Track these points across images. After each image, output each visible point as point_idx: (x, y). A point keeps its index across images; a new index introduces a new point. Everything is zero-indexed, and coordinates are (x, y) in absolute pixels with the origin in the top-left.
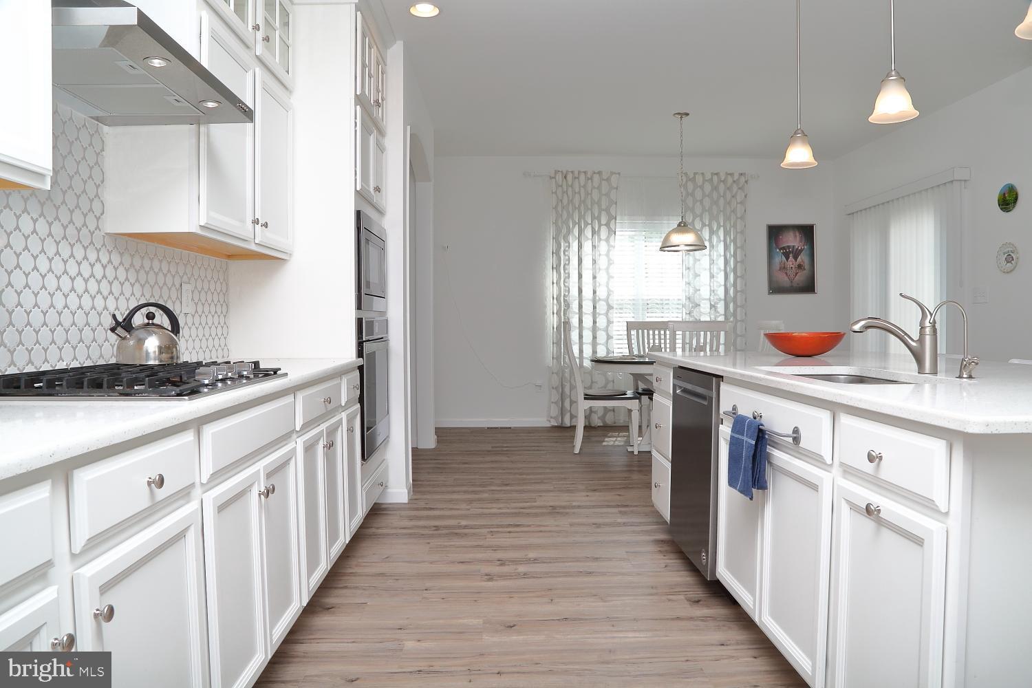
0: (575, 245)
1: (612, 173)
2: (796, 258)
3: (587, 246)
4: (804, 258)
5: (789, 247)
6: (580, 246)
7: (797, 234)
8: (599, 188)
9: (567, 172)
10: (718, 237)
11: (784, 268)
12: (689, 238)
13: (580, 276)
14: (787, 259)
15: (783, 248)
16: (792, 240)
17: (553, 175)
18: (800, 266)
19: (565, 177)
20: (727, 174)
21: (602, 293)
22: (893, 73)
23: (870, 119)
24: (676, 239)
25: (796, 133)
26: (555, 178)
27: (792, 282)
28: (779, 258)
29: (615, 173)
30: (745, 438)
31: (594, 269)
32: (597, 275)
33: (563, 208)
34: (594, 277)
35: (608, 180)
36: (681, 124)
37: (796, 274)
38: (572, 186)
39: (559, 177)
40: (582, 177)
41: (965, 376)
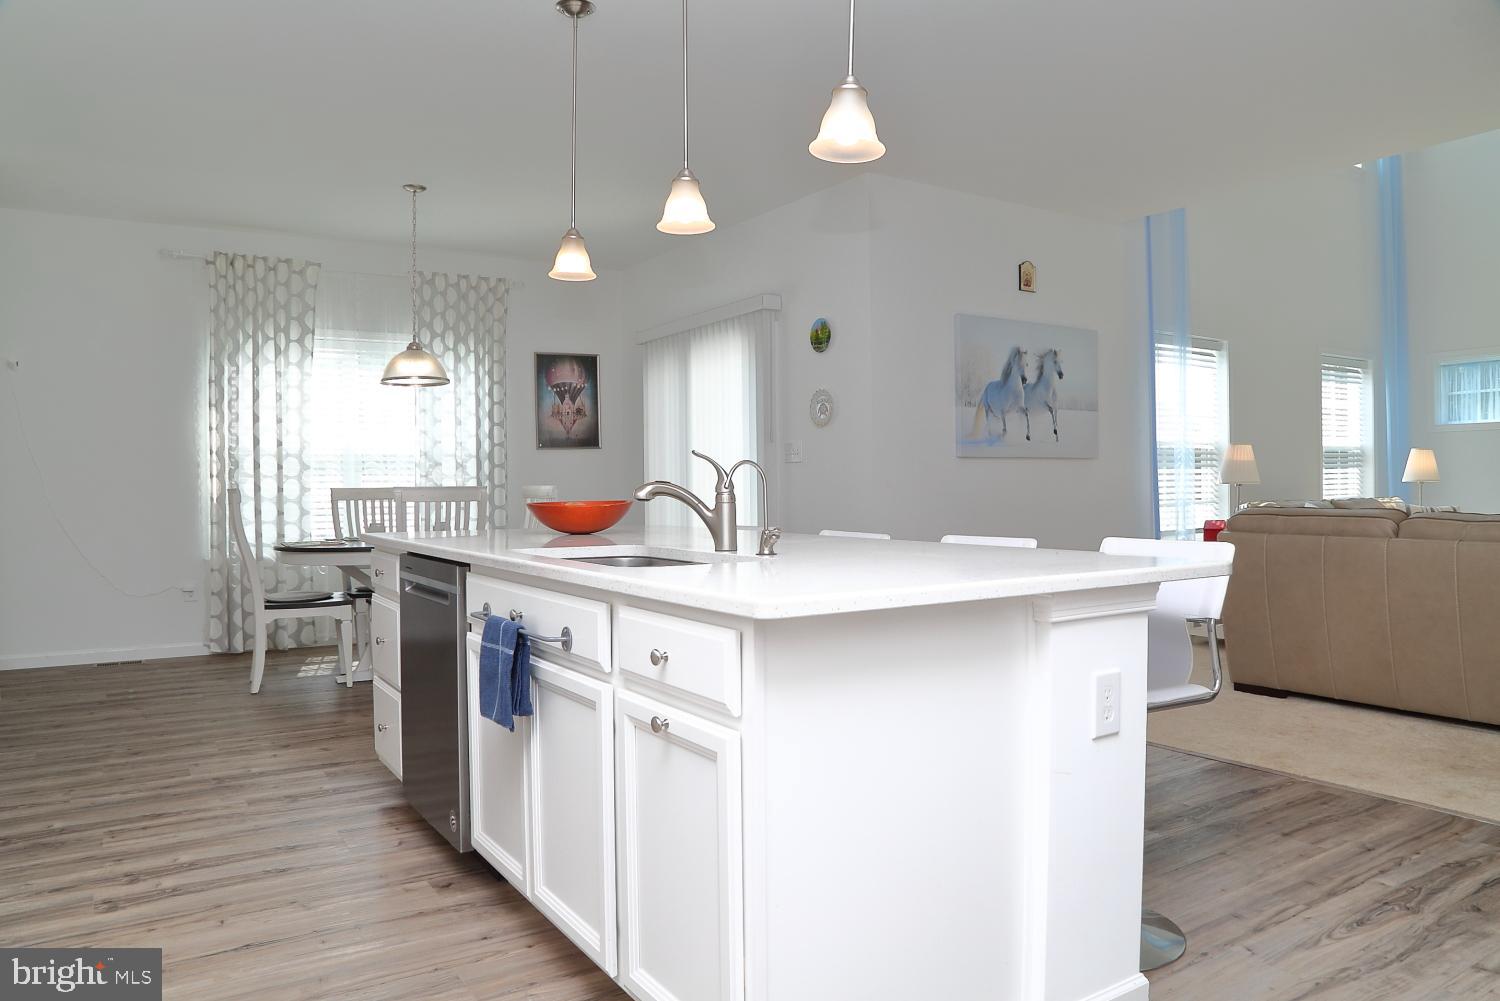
0: (247, 370)
1: (309, 264)
2: (573, 400)
3: (267, 372)
4: (584, 400)
5: (564, 384)
6: (256, 373)
7: (576, 367)
8: (287, 284)
9: (235, 255)
10: (467, 367)
11: (558, 412)
12: (424, 367)
13: (256, 419)
14: (562, 401)
15: (557, 386)
16: (569, 375)
17: (210, 259)
18: (579, 411)
19: (232, 264)
20: (481, 278)
21: (291, 445)
22: (686, 172)
23: (660, 227)
24: (406, 367)
25: (569, 233)
26: (213, 263)
27: (568, 432)
28: (551, 399)
29: (314, 264)
30: (501, 648)
31: (279, 408)
32: (284, 418)
33: (228, 310)
34: (279, 421)
35: (301, 273)
36: (415, 201)
37: (574, 421)
38: (243, 278)
39: (221, 263)
40: (260, 267)
41: (766, 552)
